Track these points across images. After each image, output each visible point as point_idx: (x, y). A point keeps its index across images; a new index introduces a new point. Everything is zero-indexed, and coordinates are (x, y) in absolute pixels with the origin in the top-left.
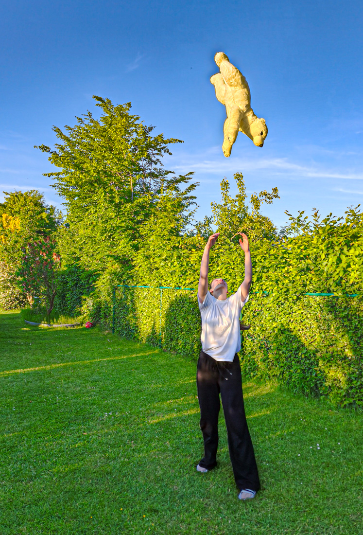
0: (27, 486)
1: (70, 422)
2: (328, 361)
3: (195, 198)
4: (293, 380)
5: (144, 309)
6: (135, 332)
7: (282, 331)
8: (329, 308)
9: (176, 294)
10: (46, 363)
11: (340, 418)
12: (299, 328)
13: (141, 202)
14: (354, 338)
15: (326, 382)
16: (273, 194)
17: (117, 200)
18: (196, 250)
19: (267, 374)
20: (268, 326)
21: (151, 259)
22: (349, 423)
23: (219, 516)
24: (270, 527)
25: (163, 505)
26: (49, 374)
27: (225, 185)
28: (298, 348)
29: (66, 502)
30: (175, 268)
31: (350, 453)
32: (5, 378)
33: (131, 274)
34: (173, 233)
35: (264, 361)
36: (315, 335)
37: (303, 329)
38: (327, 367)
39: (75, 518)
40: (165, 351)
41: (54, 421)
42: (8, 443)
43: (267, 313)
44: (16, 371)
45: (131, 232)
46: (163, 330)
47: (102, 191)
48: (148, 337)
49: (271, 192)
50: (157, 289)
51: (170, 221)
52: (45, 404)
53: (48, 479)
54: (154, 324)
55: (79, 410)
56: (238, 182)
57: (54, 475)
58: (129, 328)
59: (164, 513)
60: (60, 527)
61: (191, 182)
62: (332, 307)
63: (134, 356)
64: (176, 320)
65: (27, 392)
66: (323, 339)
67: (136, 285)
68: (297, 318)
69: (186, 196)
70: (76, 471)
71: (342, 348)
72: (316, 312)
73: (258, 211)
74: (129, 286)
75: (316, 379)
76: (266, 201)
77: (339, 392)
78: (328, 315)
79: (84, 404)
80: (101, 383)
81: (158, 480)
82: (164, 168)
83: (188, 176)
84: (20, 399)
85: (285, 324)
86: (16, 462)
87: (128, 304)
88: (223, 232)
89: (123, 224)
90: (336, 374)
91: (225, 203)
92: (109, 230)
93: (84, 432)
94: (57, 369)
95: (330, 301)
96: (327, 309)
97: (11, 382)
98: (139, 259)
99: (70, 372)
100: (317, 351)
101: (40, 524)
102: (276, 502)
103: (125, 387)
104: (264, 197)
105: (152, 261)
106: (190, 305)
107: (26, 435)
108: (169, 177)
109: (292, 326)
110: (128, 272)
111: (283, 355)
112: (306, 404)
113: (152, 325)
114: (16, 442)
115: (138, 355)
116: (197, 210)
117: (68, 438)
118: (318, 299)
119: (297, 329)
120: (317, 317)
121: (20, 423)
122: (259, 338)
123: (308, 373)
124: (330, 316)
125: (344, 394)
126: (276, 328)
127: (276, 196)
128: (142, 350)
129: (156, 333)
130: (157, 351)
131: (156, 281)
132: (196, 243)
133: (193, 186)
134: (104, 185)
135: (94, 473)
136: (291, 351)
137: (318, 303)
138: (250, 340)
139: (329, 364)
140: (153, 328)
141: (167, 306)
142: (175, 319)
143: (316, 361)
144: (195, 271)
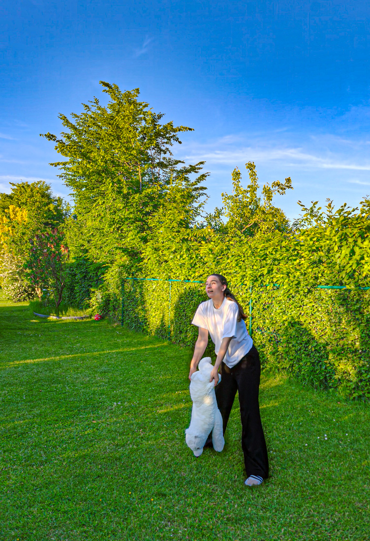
0: (38, 471)
1: (79, 411)
2: (339, 354)
3: (206, 188)
4: (302, 373)
5: (153, 301)
6: (144, 325)
7: (292, 324)
8: (341, 301)
9: (185, 287)
10: (55, 354)
11: (349, 410)
12: (310, 321)
13: (149, 193)
14: (365, 331)
15: (336, 375)
16: (286, 184)
17: (125, 191)
18: (206, 243)
19: (276, 367)
20: (278, 319)
21: (160, 251)
22: (358, 415)
23: (226, 500)
24: (276, 512)
25: (170, 490)
26: (58, 364)
27: (237, 175)
28: (308, 341)
29: (75, 485)
30: (184, 261)
31: (358, 444)
32: (15, 368)
33: (140, 267)
34: (182, 224)
35: (274, 354)
36: (326, 328)
37: (313, 322)
38: (337, 360)
39: (85, 500)
40: (174, 343)
41: (64, 409)
42: (19, 430)
43: (277, 306)
44: (26, 361)
45: (139, 223)
46: (172, 322)
47: (110, 181)
48: (158, 329)
49: (284, 182)
50: (166, 282)
51: (179, 212)
52: (54, 393)
53: (59, 464)
54: (163, 316)
55: (88, 399)
56: (250, 172)
57: (64, 460)
58: (138, 320)
59: (171, 497)
60: (70, 509)
61: (201, 172)
62: (344, 300)
63: (143, 348)
64: (185, 313)
65: (36, 382)
66: (333, 333)
67: (145, 278)
68: (308, 311)
69: (196, 186)
70: (85, 457)
71: (352, 341)
72: (327, 305)
73: (271, 202)
74: (138, 278)
75: (325, 372)
76: (278, 191)
77: (349, 384)
78: (339, 308)
79: (93, 394)
80: (110, 374)
81: (166, 466)
82: (174, 158)
83: (198, 166)
84: (30, 389)
85: (295, 317)
86: (27, 448)
87: (137, 297)
88: (233, 224)
89: (131, 216)
90: (346, 367)
91: (236, 194)
92: (117, 221)
93: (93, 420)
94: (66, 360)
95: (342, 294)
96: (339, 302)
97: (21, 372)
98: (147, 251)
99: (79, 363)
100: (327, 344)
101: (51, 506)
102: (282, 489)
103: (134, 377)
104: (277, 187)
105: (161, 254)
106: (200, 297)
107: (36, 423)
108: (179, 167)
109: (302, 319)
110: (137, 264)
111: (293, 348)
112: (315, 396)
113: (161, 317)
114: (27, 429)
115: (147, 347)
116: (207, 201)
117: (78, 425)
118: (329, 292)
119: (307, 322)
120: (328, 310)
121: (30, 411)
122: (268, 331)
123: (318, 365)
124: (342, 309)
125: (353, 386)
126: (287, 321)
127: (289, 187)
128: (151, 343)
129: (165, 326)
130: (166, 343)
131: (165, 274)
132: (206, 236)
133: (203, 176)
134: (112, 175)
135: (103, 458)
136: (301, 344)
137: (329, 296)
138: (260, 333)
139: (339, 357)
140: (162, 321)
141: (176, 299)
142: (184, 311)
143: (327, 355)
144: (205, 264)
